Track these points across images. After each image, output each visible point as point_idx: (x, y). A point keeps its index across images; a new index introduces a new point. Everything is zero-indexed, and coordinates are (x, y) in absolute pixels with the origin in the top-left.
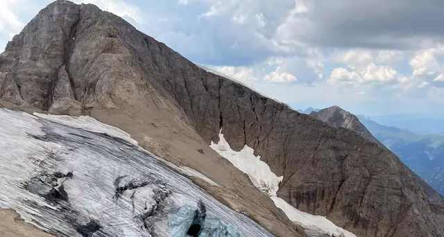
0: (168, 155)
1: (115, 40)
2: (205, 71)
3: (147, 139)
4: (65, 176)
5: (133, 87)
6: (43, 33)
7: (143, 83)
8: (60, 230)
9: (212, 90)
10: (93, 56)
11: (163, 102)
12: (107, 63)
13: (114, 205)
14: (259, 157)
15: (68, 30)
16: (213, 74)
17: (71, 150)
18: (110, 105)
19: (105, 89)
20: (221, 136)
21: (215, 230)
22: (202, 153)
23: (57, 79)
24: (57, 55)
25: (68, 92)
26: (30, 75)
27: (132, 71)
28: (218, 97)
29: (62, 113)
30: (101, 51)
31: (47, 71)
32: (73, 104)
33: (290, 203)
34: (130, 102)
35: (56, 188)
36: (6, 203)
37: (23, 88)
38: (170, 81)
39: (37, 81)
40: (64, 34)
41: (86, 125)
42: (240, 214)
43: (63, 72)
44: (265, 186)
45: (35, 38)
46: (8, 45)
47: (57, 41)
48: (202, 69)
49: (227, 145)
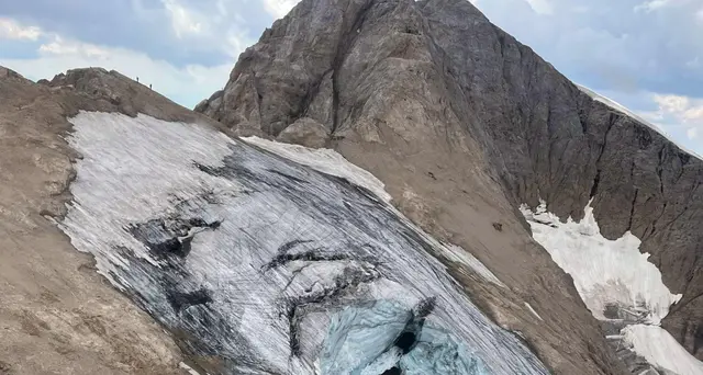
0: (432, 225)
1: (415, 37)
2: (590, 99)
3: (409, 194)
4: (207, 225)
5: (420, 113)
6: (314, 21)
7: (438, 108)
8: (141, 292)
9: (594, 132)
10: (376, 59)
11: (462, 142)
12: (389, 72)
13: (257, 276)
14: (647, 255)
15: (351, 18)
16: (603, 105)
17: (246, 192)
18: (372, 137)
19: (373, 112)
20: (589, 211)
21: (440, 347)
22: (500, 230)
23: (317, 91)
24: (324, 55)
25: (326, 112)
26: (278, 81)
27: (425, 89)
28: (600, 145)
29: (293, 142)
30: (389, 53)
31: (304, 77)
32: (315, 129)
33: (682, 342)
34: (407, 136)
35: (180, 239)
36: (87, 245)
37: (266, 100)
38: (524, 110)
39: (287, 92)
40: (344, 25)
41: (321, 162)
42: (508, 334)
43: (328, 80)
44: (643, 305)
45: (302, 27)
46: (264, 33)
47: (332, 33)
48: (586, 96)
49: (595, 227)
